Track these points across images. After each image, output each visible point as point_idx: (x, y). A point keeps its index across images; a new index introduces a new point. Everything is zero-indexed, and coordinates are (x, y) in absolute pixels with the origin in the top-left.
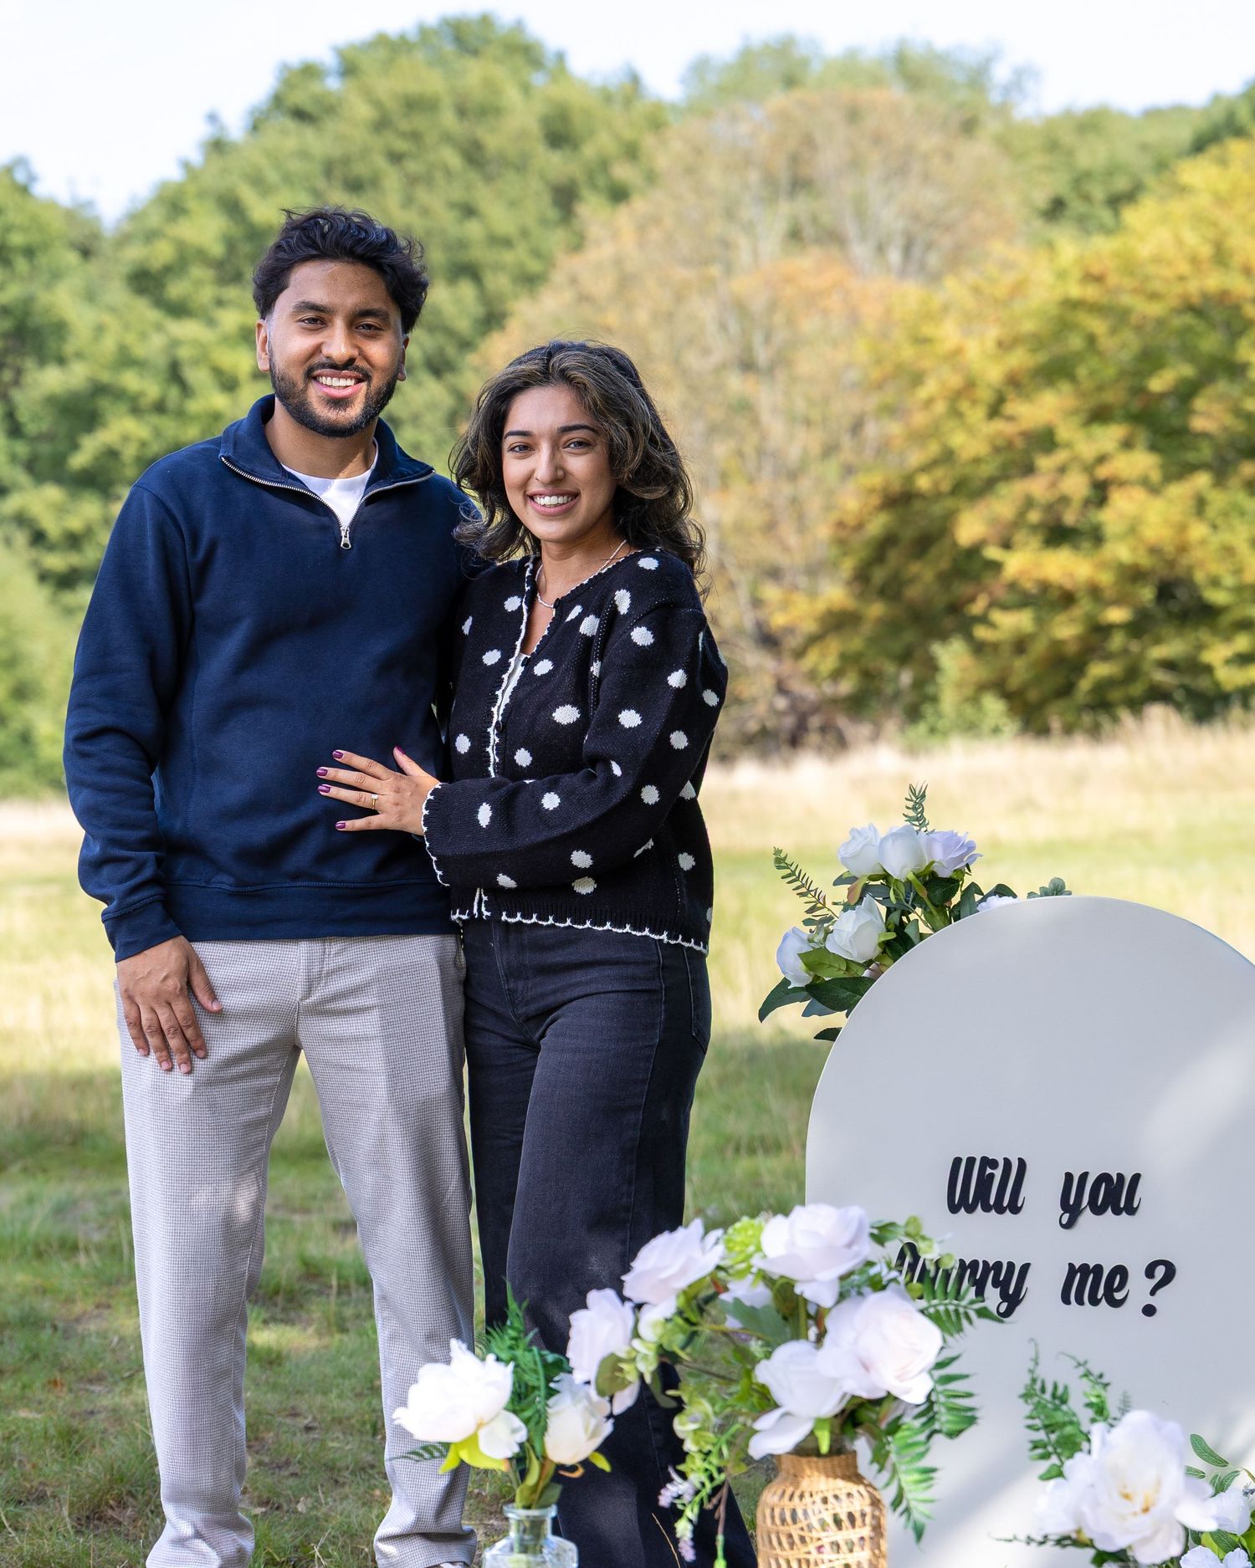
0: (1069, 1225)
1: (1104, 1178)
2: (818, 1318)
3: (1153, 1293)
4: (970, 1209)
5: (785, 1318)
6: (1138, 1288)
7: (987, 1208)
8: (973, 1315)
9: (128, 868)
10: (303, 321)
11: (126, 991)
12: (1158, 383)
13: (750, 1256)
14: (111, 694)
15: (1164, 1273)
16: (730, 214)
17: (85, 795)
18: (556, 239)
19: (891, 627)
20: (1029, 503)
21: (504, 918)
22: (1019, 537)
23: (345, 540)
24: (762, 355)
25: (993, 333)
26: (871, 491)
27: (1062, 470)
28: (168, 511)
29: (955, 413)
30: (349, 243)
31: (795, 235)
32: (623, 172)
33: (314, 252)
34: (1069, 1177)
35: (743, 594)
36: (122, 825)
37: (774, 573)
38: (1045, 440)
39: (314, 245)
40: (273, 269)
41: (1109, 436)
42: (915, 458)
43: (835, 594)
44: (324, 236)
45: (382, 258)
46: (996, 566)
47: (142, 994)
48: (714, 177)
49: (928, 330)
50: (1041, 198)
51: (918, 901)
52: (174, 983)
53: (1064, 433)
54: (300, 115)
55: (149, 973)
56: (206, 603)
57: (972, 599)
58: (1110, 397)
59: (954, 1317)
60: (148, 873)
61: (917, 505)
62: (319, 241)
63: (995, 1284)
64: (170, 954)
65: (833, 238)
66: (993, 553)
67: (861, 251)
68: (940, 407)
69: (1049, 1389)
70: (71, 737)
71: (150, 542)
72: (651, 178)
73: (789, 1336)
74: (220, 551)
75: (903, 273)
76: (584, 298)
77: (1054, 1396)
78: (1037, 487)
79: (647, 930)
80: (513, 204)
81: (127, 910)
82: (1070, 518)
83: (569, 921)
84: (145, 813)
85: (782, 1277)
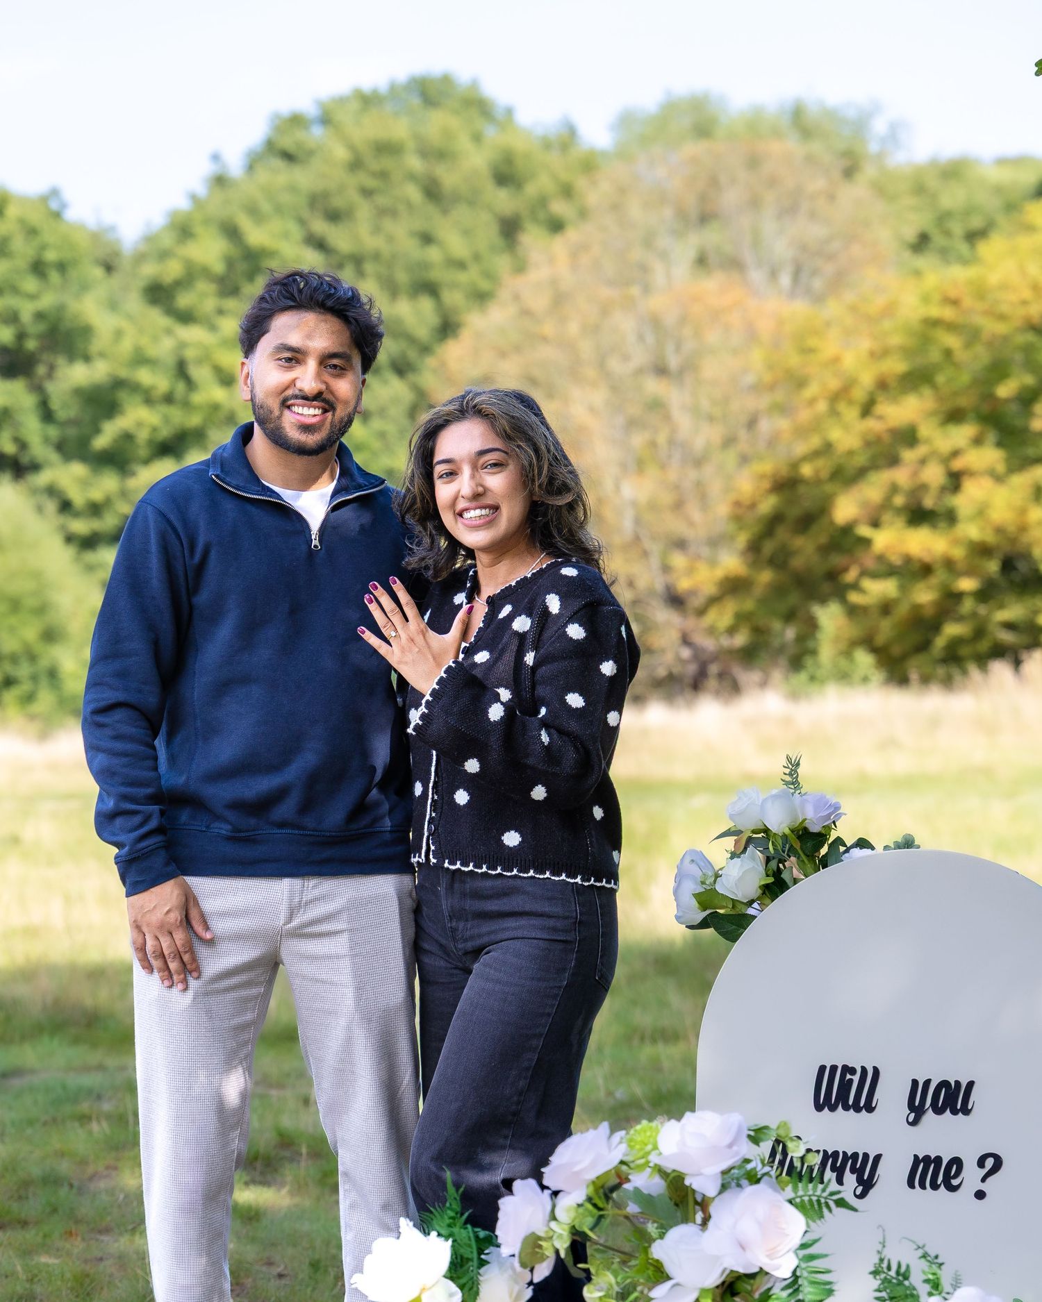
0: (914, 1123)
1: (944, 1084)
2: (704, 1204)
3: (983, 1180)
4: (833, 1108)
5: (677, 1205)
6: (971, 1176)
7: (846, 1108)
8: (832, 1204)
9: (137, 820)
10: (281, 360)
11: (135, 921)
12: (1005, 390)
13: (649, 1153)
14: (121, 675)
15: (993, 1164)
16: (648, 242)
17: (101, 758)
18: (502, 263)
19: (778, 591)
20: (894, 489)
21: (446, 865)
22: (887, 517)
23: (315, 542)
24: (673, 362)
25: (866, 344)
26: (762, 477)
27: (923, 462)
28: (168, 521)
29: (834, 412)
30: (321, 297)
31: (702, 261)
32: (559, 208)
33: (292, 304)
34: (915, 1082)
35: (655, 562)
36: (132, 784)
37: (680, 544)
38: (908, 436)
39: (292, 298)
40: (257, 317)
41: (962, 434)
42: (801, 449)
43: (731, 562)
44: (300, 291)
45: (348, 311)
46: (867, 542)
47: (148, 925)
48: (635, 211)
49: (812, 342)
50: (910, 233)
51: (792, 851)
52: (175, 916)
53: (925, 431)
54: (288, 157)
55: (155, 907)
56: (203, 598)
57: (846, 570)
58: (964, 402)
59: (816, 1206)
60: (153, 824)
61: (802, 489)
62: (296, 295)
63: (853, 1171)
64: (172, 892)
65: (734, 264)
66: (864, 531)
67: (757, 276)
68: (822, 406)
69: (894, 1267)
70: (89, 710)
71: (154, 547)
72: (583, 214)
73: (680, 1219)
74: (213, 555)
75: (792, 294)
76: (526, 313)
77: (898, 1273)
78: (901, 476)
79: (564, 875)
80: (467, 233)
81: (136, 855)
82: (929, 502)
83: (499, 868)
84: (152, 774)
85: (674, 1171)
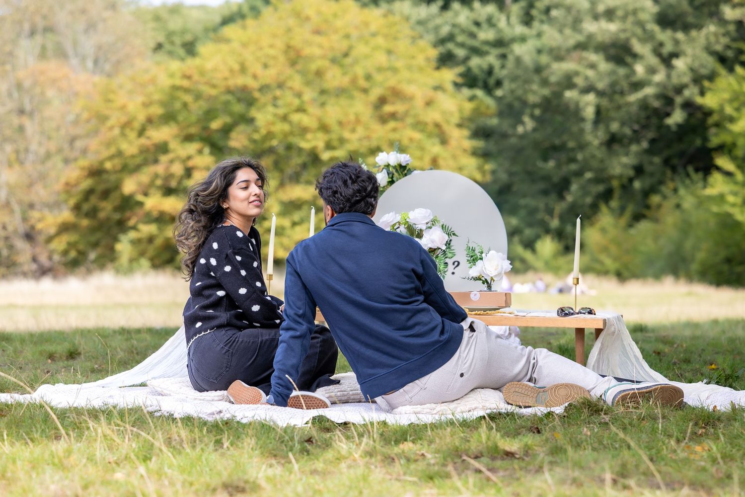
12: (215, 125)
16: (14, 42)
19: (93, 230)
20: (156, 176)
22: (152, 191)
24: (28, 107)
25: (140, 99)
26: (83, 169)
27: (172, 161)
29: (123, 135)
35: (18, 215)
37: (32, 206)
38: (163, 148)
41: (192, 148)
42: (105, 153)
43: (66, 215)
46: (141, 204)
49: (111, 96)
53: (173, 145)
57: (129, 219)
58: (193, 130)
61: (105, 176)
66: (140, 198)
67: (75, 61)
68: (117, 131)
78: (160, 169)
82: (173, 184)
